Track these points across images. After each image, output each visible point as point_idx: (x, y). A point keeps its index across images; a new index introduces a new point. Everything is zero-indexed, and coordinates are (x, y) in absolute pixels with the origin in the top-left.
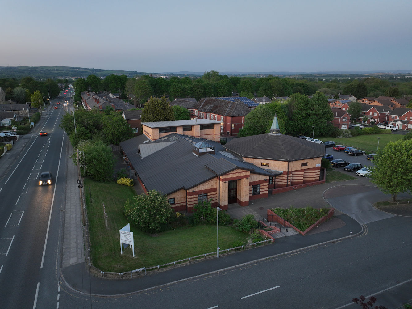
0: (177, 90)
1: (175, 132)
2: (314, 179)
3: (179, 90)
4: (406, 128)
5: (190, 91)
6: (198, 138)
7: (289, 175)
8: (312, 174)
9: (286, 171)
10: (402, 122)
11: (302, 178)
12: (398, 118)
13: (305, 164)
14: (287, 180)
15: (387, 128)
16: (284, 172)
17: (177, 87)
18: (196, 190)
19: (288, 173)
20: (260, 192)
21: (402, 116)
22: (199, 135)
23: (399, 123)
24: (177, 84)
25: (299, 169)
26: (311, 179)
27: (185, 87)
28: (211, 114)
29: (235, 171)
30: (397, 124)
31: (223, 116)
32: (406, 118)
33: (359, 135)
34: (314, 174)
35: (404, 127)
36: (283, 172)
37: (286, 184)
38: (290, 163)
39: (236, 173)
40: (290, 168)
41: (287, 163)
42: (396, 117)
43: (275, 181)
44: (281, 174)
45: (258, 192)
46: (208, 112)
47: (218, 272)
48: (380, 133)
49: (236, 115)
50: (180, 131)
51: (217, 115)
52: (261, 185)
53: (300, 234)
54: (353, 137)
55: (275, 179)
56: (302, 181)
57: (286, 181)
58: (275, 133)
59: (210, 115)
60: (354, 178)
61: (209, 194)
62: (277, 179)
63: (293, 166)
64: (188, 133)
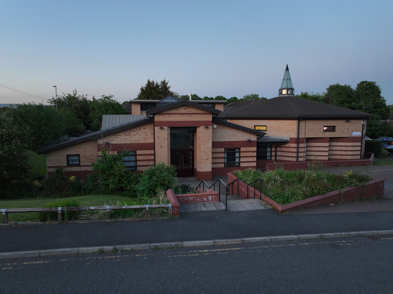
2: (349, 157)
7: (301, 145)
8: (345, 148)
9: (295, 136)
11: (327, 154)
13: (332, 129)
14: (298, 152)
16: (291, 139)
18: (113, 142)
19: (298, 141)
20: (240, 162)
25: (320, 135)
29: (182, 110)
34: (350, 148)
36: (289, 139)
38: (302, 123)
39: (184, 114)
40: (302, 132)
41: (295, 122)
43: (276, 156)
44: (286, 142)
45: (237, 163)
52: (242, 149)
53: (274, 209)
55: (276, 151)
61: (138, 152)
62: (280, 151)
63: (307, 128)
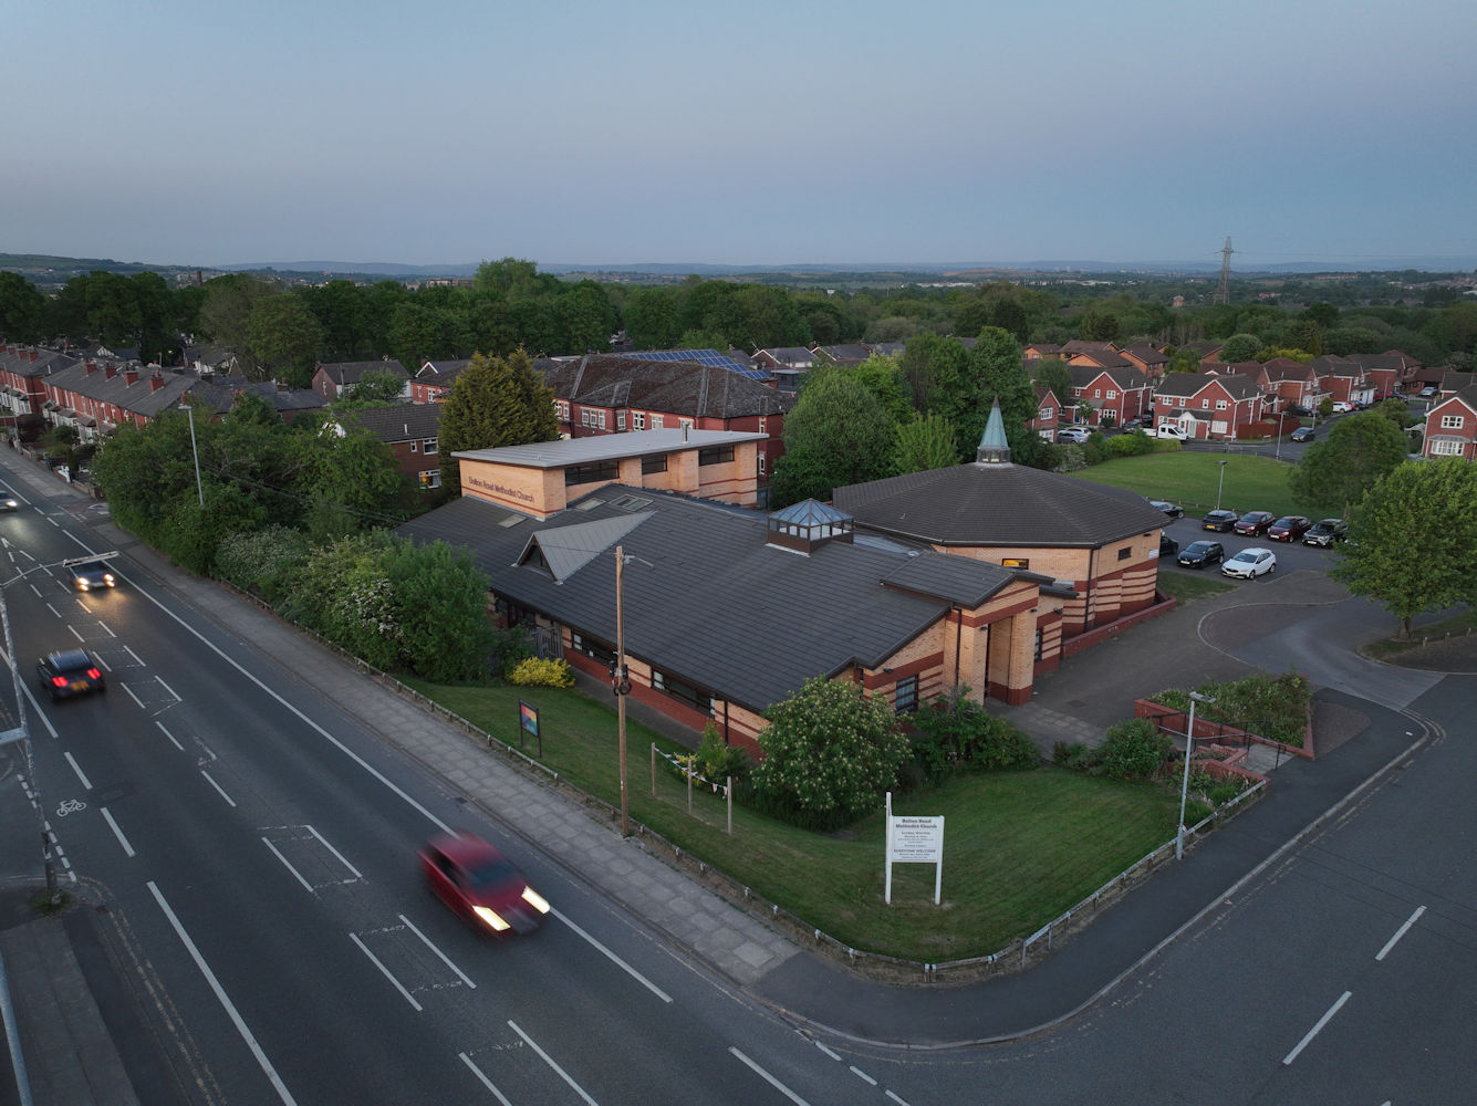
0: (423, 331)
1: (614, 481)
2: (1143, 597)
3: (431, 329)
4: (1208, 434)
5: (468, 335)
6: (694, 495)
7: (1093, 592)
8: (1138, 582)
9: (1084, 578)
10: (1197, 415)
11: (1118, 598)
12: (1182, 404)
13: (1127, 553)
14: (1087, 607)
15: (1159, 436)
16: (1077, 582)
17: (421, 318)
18: (894, 666)
19: (1089, 585)
20: (1041, 652)
21: (1192, 397)
22: (695, 484)
23: (1187, 417)
24: (417, 307)
25: (1113, 568)
26: (1135, 598)
27: (447, 320)
28: (634, 412)
30: (1183, 422)
31: (694, 417)
32: (1206, 401)
33: (1104, 459)
34: (1145, 581)
35: (1201, 430)
36: (1074, 583)
37: (1082, 620)
38: (1096, 552)
39: (1009, 594)
40: (1095, 567)
41: (1087, 552)
42: (1176, 402)
44: (1071, 590)
46: (622, 407)
47: (1225, 899)
48: (1151, 452)
49: (740, 414)
50: (631, 475)
51: (662, 416)
52: (1050, 627)
53: (1300, 756)
54: (1095, 468)
56: (1117, 607)
57: (1083, 612)
58: (997, 460)
59: (629, 416)
60: (1231, 588)
61: (922, 675)
63: (1101, 560)
64: (657, 480)
